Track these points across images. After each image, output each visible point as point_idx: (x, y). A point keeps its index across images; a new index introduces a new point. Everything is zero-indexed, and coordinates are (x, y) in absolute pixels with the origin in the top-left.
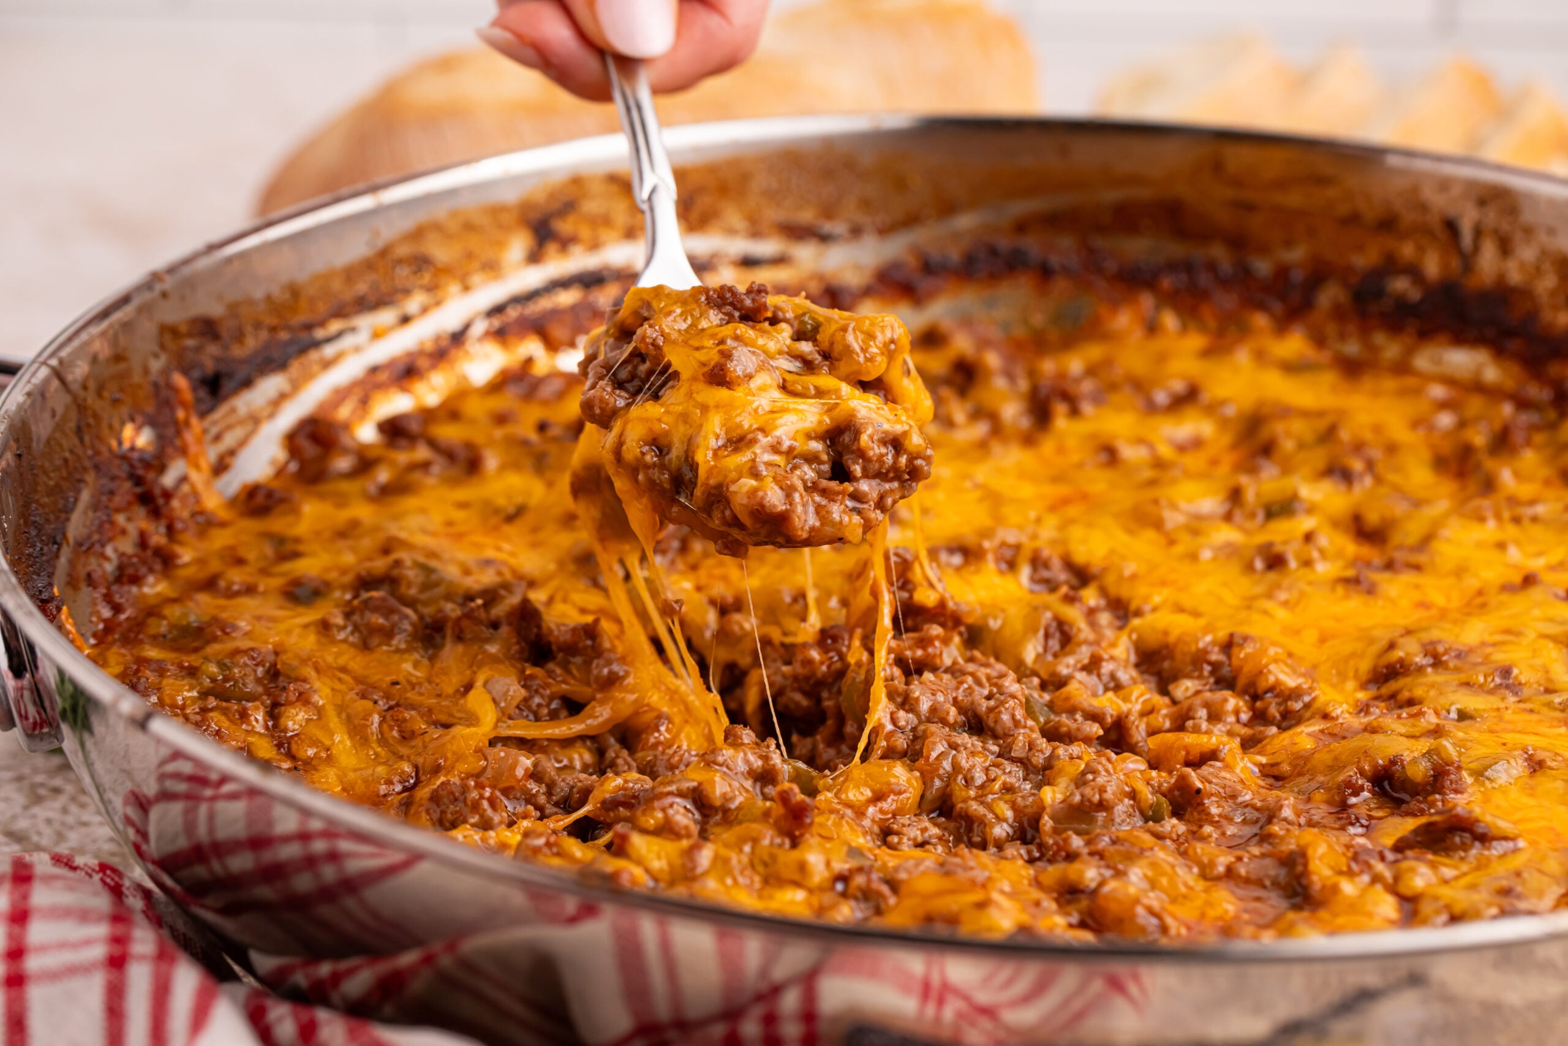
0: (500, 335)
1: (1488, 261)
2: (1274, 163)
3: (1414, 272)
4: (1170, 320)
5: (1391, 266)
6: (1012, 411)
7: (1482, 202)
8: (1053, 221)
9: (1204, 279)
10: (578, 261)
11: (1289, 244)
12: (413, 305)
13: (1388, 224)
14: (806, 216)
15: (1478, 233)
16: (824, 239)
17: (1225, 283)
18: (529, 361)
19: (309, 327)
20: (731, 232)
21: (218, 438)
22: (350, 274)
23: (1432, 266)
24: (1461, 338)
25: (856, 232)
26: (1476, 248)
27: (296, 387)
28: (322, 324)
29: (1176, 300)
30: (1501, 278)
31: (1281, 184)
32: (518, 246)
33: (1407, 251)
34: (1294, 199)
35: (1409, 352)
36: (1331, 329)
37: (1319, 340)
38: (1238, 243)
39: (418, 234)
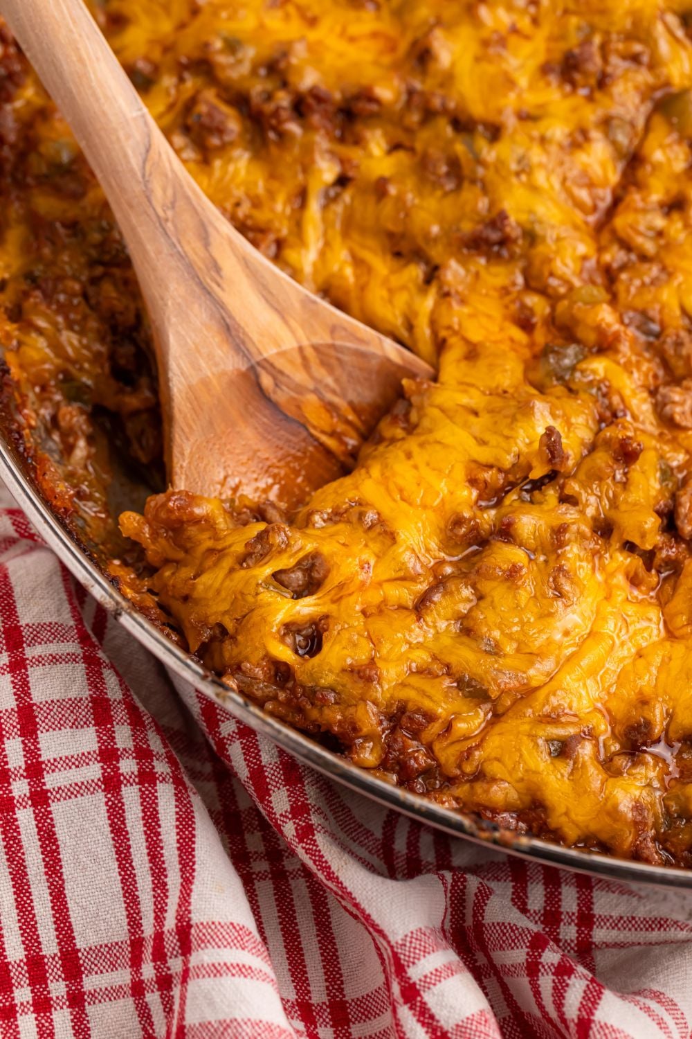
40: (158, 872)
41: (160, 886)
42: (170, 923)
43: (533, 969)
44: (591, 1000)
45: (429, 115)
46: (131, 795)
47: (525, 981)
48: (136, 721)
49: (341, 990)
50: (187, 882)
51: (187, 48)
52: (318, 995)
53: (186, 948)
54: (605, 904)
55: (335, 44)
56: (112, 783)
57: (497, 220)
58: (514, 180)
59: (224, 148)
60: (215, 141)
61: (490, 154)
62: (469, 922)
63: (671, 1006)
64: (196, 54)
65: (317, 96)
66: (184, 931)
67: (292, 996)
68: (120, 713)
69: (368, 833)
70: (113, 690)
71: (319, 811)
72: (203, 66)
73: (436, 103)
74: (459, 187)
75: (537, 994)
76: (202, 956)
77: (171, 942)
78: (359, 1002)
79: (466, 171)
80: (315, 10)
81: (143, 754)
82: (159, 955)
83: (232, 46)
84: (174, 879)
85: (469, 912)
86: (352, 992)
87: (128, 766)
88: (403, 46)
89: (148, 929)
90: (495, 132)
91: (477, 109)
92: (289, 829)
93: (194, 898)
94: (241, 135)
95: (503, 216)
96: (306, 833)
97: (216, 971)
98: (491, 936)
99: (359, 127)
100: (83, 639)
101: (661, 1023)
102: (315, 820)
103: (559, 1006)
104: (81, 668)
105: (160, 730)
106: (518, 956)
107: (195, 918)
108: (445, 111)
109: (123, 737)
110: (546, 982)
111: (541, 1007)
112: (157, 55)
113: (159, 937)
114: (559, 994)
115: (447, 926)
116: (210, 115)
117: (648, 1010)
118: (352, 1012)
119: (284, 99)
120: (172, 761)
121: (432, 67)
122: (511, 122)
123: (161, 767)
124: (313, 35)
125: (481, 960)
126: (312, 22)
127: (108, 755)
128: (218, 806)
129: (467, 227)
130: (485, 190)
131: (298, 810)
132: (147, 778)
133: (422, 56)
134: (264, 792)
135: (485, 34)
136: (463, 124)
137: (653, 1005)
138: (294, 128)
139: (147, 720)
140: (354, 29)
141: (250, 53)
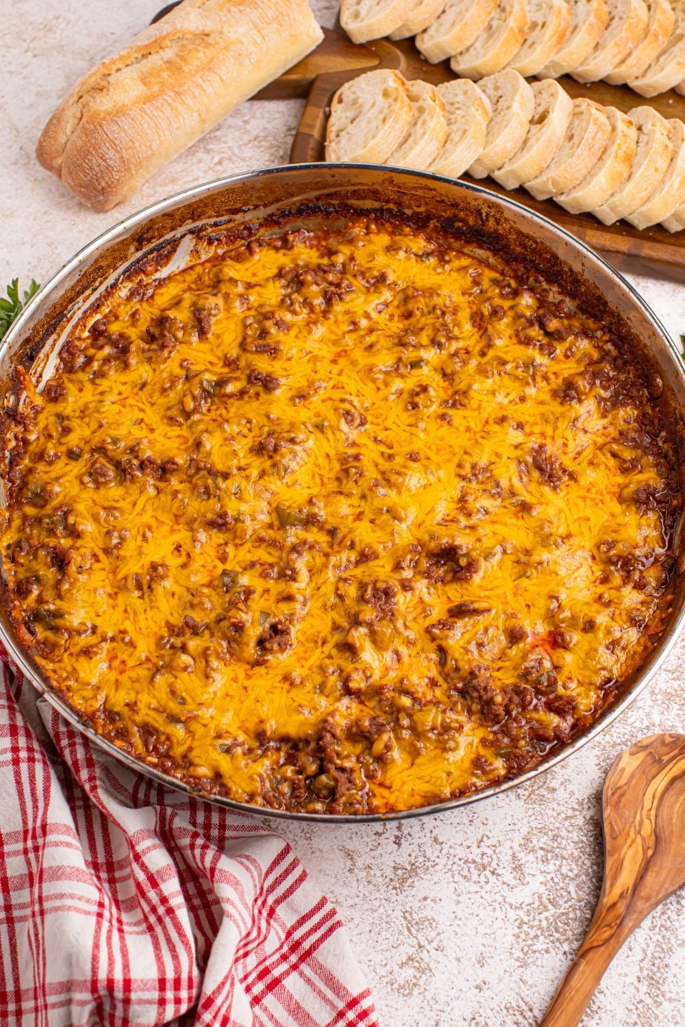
0: (129, 279)
1: (491, 223)
2: (412, 180)
3: (464, 221)
4: (373, 226)
5: (455, 218)
6: (318, 301)
7: (489, 207)
8: (330, 196)
9: (386, 216)
10: (155, 243)
11: (419, 206)
12: (97, 284)
13: (455, 205)
14: (238, 206)
15: (487, 215)
16: (245, 212)
17: (394, 216)
18: (141, 281)
19: (62, 312)
20: (209, 217)
21: (35, 373)
22: (73, 288)
23: (471, 221)
24: (481, 247)
25: (256, 207)
26: (487, 219)
27: (59, 335)
28: (66, 308)
29: (376, 220)
30: (496, 231)
31: (414, 188)
32: (132, 249)
33: (462, 215)
34: (420, 193)
35: (463, 247)
36: (434, 235)
37: (429, 240)
38: (399, 204)
39: (96, 261)
40: (35, 801)
41: (36, 807)
42: (39, 823)
43: (192, 846)
44: (216, 860)
45: (198, 469)
46: (24, 767)
47: (189, 852)
48: (28, 735)
49: (111, 857)
50: (46, 805)
51: (95, 442)
52: (101, 859)
53: (45, 834)
54: (231, 820)
55: (161, 439)
56: (16, 762)
57: (223, 515)
58: (233, 497)
59: (106, 483)
60: (102, 480)
61: (223, 485)
62: (167, 827)
63: (253, 861)
64: (99, 445)
65: (151, 461)
66: (44, 826)
67: (89, 859)
68: (21, 732)
69: (126, 790)
70: (20, 722)
71: (101, 779)
72: (101, 449)
73: (202, 465)
74: (209, 498)
75: (194, 857)
76: (51, 838)
77: (39, 831)
78: (119, 862)
79: (212, 492)
80: (154, 426)
81: (30, 750)
82: (34, 837)
83: (115, 441)
84: (41, 804)
85: (167, 823)
86: (116, 858)
87: (23, 754)
88: (191, 441)
89: (30, 826)
90: (226, 476)
91: (220, 467)
92: (87, 787)
93: (49, 812)
94: (115, 478)
95: (226, 514)
96: (94, 788)
97: (56, 844)
98: (176, 833)
99: (168, 476)
100: (9, 699)
101: (248, 869)
102: (98, 783)
103: (203, 862)
104: (6, 711)
105: (38, 740)
106: (186, 841)
107: (49, 821)
108: (205, 468)
109: (22, 742)
110: (198, 852)
111: (196, 863)
112: (82, 444)
113: (34, 829)
114: (203, 857)
115: (158, 829)
116: (101, 468)
117: (242, 863)
118: (116, 866)
119: (136, 462)
120: (42, 754)
121: (202, 450)
122: (235, 471)
123: (38, 756)
124: (151, 437)
125: (173, 845)
126: (152, 430)
127: (15, 749)
128: (63, 777)
129: (210, 516)
130: (219, 500)
131: (92, 778)
132: (31, 760)
133: (198, 445)
134: (78, 771)
135: (226, 435)
136: (212, 472)
137: (245, 861)
138: (138, 474)
139: (33, 735)
140: (170, 434)
141: (122, 445)
